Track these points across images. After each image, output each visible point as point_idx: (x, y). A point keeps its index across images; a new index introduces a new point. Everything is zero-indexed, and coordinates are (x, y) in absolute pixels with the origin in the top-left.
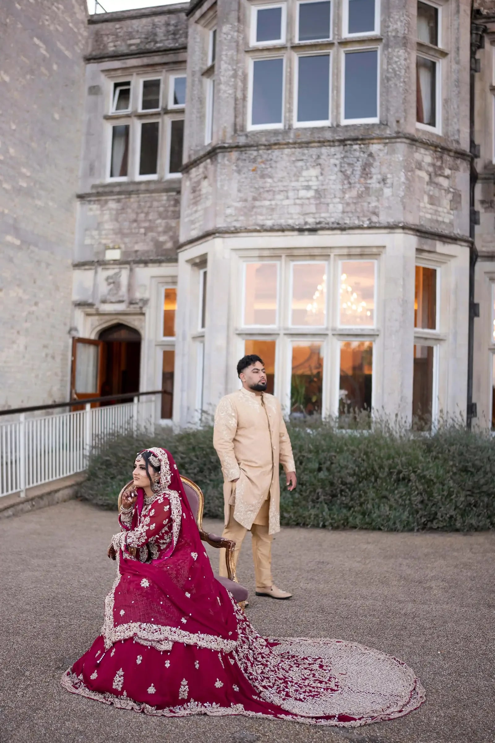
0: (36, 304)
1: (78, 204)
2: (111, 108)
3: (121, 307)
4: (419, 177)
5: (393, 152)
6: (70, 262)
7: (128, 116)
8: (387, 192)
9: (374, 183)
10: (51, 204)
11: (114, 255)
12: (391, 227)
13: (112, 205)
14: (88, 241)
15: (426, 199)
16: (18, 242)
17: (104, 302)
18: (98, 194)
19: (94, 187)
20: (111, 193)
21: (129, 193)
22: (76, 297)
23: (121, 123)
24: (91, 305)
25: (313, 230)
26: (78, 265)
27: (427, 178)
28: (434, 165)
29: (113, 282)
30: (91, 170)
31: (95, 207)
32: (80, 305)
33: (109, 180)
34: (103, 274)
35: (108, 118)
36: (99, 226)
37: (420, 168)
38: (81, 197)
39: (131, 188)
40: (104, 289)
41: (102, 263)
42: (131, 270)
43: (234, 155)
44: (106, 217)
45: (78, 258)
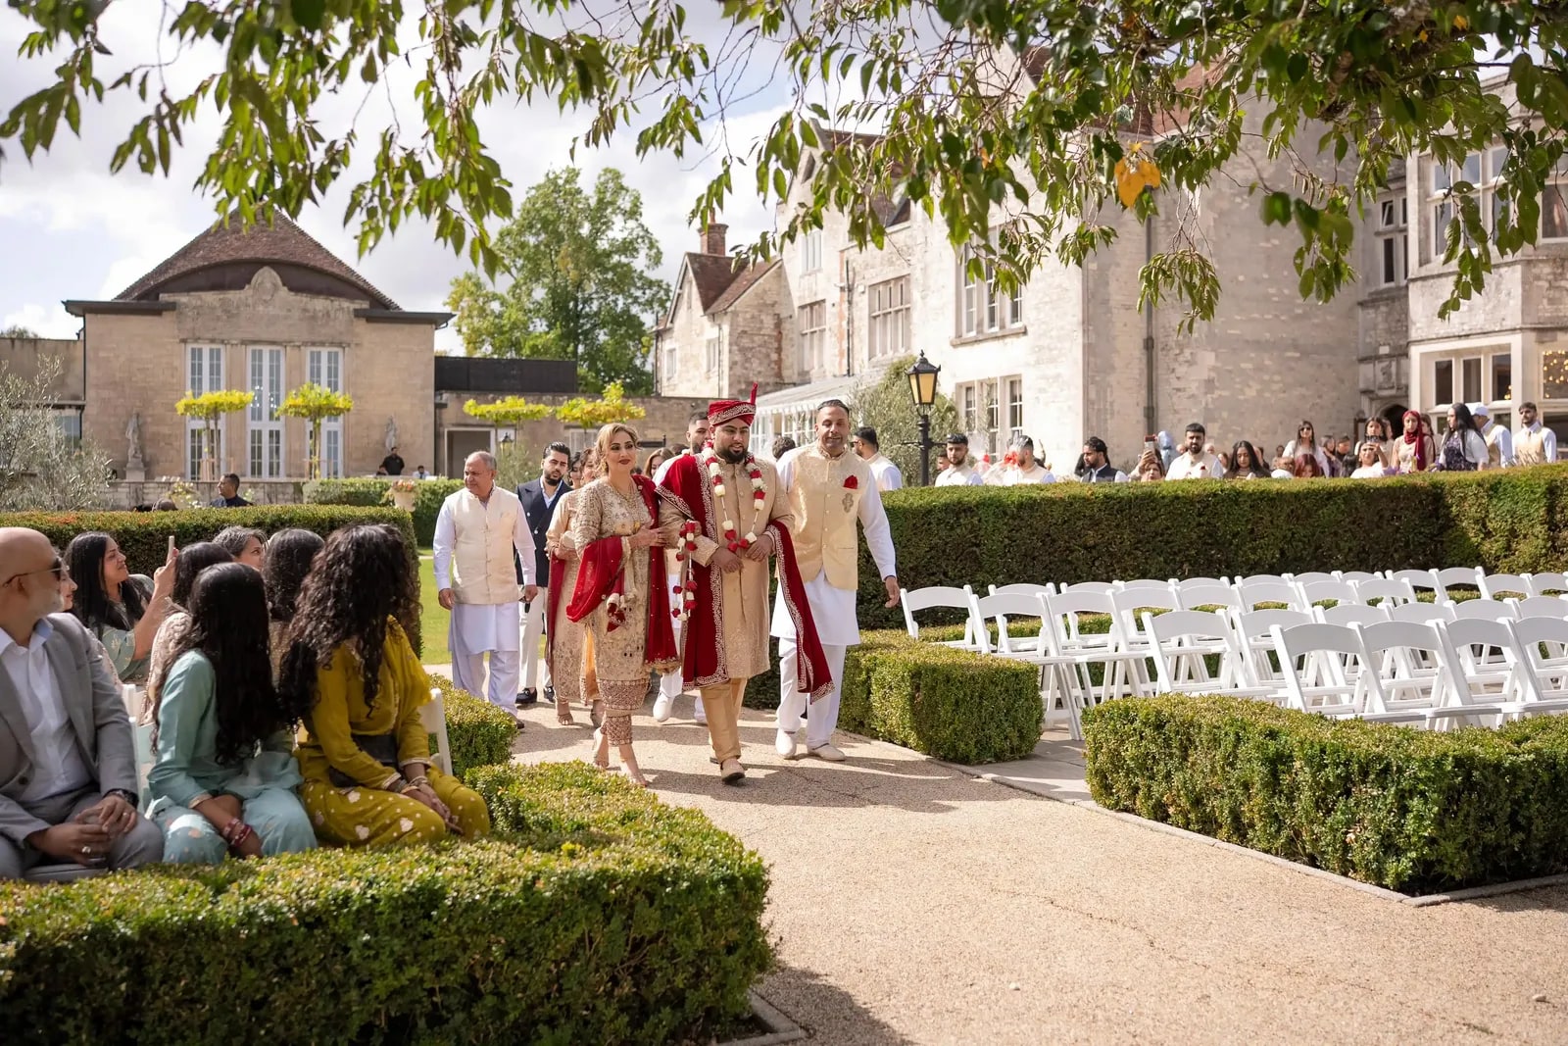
0: (1320, 397)
1: (1360, 311)
2: (1381, 226)
3: (1393, 392)
4: (1541, 287)
5: (1514, 271)
6: (1355, 358)
7: (1391, 232)
8: (1512, 302)
9: (1503, 296)
10: (1329, 318)
11: (1384, 350)
12: (1514, 330)
13: (1383, 309)
14: (1368, 340)
15: (1545, 301)
16: (1298, 355)
17: (1380, 388)
18: (1373, 301)
19: (1371, 294)
20: (1382, 300)
21: (1393, 299)
22: (1362, 386)
23: (1388, 237)
24: (1372, 392)
25: (1467, 336)
26: (1363, 360)
27: (1546, 285)
28: (1554, 274)
29: (1386, 373)
30: (1367, 281)
31: (1371, 311)
32: (1365, 392)
33: (1384, 286)
34: (1380, 366)
35: (1378, 234)
36: (1375, 328)
37: (1538, 278)
38: (1362, 304)
39: (1395, 293)
40: (1381, 378)
41: (1378, 358)
42: (1398, 364)
43: (1419, 283)
44: (1380, 319)
45: (1363, 354)
